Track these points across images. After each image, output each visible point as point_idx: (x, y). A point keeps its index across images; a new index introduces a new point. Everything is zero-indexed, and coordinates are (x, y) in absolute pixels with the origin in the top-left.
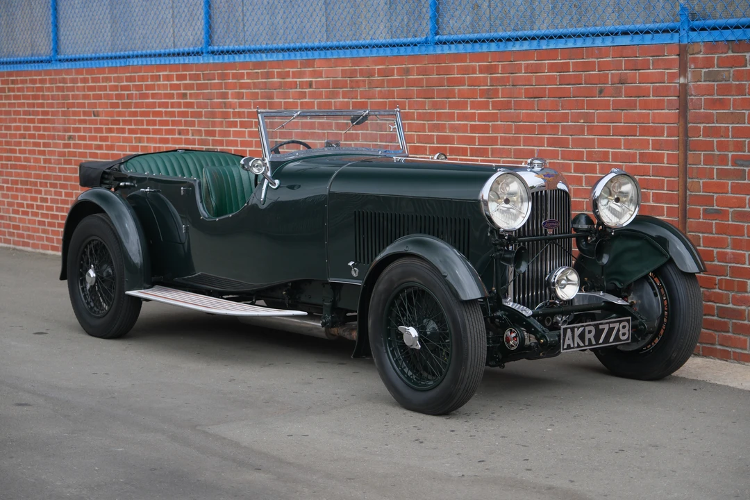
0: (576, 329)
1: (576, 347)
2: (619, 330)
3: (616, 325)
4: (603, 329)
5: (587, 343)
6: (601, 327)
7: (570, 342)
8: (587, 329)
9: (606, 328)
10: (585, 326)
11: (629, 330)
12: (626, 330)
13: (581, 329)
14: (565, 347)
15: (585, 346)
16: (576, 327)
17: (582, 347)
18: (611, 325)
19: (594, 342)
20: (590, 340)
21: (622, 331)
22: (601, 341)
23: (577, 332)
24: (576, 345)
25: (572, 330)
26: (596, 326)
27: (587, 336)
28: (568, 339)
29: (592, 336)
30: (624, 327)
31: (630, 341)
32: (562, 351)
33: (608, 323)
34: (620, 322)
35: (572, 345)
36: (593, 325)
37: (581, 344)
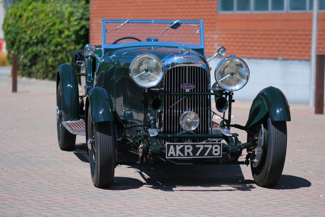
0: (177, 146)
1: (178, 156)
2: (212, 150)
3: (210, 146)
4: (199, 148)
5: (186, 154)
6: (197, 146)
7: (173, 153)
8: (186, 147)
9: (202, 147)
10: (184, 145)
11: (220, 150)
12: (218, 150)
13: (181, 146)
14: (169, 155)
15: (184, 156)
16: (178, 145)
18: (206, 146)
19: (191, 154)
20: (188, 153)
21: (214, 150)
22: (197, 154)
23: (178, 148)
24: (177, 155)
25: (175, 146)
26: (194, 146)
27: (186, 151)
28: (172, 151)
29: (190, 151)
30: (216, 148)
31: (221, 157)
32: (167, 158)
33: (204, 144)
34: (213, 145)
35: (174, 155)
36: (191, 145)
37: (182, 155)
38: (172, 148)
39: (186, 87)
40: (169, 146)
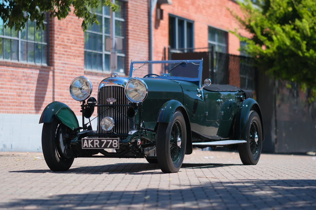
0: (89, 140)
1: (90, 148)
2: (112, 143)
3: (111, 141)
5: (95, 147)
6: (102, 141)
7: (87, 145)
8: (95, 141)
9: (105, 141)
10: (94, 139)
11: (118, 144)
12: (116, 144)
13: (92, 140)
14: (84, 147)
15: (94, 148)
16: (90, 139)
17: (93, 148)
18: (108, 141)
19: (98, 146)
20: (96, 145)
21: (114, 144)
22: (103, 146)
23: (90, 142)
24: (89, 147)
25: (87, 140)
26: (100, 140)
27: (95, 144)
28: (85, 144)
29: (97, 144)
30: (115, 142)
31: (119, 148)
32: (82, 148)
33: (107, 139)
34: (113, 140)
35: (87, 147)
36: (98, 139)
37: (92, 146)
38: (86, 141)
39: (110, 100)
40: (84, 140)
